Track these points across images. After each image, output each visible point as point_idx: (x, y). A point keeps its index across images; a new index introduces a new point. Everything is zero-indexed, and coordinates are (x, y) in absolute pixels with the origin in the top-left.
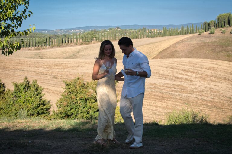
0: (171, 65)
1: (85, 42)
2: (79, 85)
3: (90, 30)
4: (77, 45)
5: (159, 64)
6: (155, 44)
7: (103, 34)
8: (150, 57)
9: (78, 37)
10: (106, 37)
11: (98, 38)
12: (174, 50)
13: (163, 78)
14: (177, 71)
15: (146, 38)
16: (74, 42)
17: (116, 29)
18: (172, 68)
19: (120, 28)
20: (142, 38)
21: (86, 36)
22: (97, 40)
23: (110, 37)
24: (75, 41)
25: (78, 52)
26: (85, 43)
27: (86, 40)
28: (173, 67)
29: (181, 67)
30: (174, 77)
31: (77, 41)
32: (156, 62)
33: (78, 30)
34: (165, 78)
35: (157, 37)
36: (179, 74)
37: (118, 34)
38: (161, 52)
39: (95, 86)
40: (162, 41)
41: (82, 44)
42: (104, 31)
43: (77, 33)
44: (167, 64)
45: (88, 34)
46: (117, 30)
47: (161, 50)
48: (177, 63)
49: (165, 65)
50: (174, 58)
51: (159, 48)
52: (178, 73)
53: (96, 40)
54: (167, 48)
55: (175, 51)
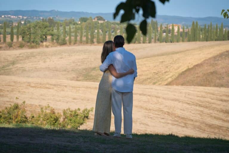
0: (198, 98)
1: (28, 42)
2: (16, 118)
3: (41, 18)
4: (12, 48)
5: (175, 95)
6: (173, 56)
7: (67, 28)
8: (160, 83)
9: (15, 31)
10: (73, 36)
11: (56, 37)
12: (212, 71)
13: (180, 125)
14: (211, 111)
15: (155, 42)
16: (5, 41)
17: (96, 20)
18: (200, 106)
19: (104, 18)
20: (148, 42)
21: (32, 30)
22: (55, 41)
23: (81, 37)
24: (8, 39)
25: (13, 63)
26: (29, 44)
27: (32, 40)
28: (203, 104)
29: (219, 105)
30: (203, 123)
31: (12, 39)
32: (169, 91)
33: (15, 15)
34: (185, 124)
35: (178, 41)
36: (215, 118)
37: (98, 31)
38: (183, 73)
39: (45, 122)
40: (187, 50)
41: (21, 46)
42: (70, 23)
43: (11, 22)
44: (190, 97)
45: (36, 26)
46: (96, 23)
47: (184, 68)
48: (211, 96)
49: (186, 99)
50: (210, 86)
51: (180, 64)
52: (211, 116)
53: (53, 40)
54: (197, 65)
55: (212, 73)
